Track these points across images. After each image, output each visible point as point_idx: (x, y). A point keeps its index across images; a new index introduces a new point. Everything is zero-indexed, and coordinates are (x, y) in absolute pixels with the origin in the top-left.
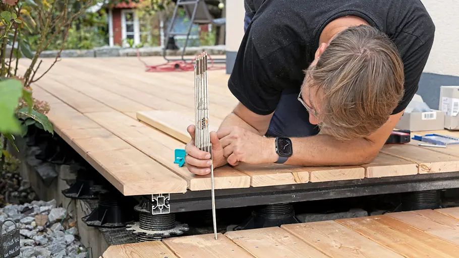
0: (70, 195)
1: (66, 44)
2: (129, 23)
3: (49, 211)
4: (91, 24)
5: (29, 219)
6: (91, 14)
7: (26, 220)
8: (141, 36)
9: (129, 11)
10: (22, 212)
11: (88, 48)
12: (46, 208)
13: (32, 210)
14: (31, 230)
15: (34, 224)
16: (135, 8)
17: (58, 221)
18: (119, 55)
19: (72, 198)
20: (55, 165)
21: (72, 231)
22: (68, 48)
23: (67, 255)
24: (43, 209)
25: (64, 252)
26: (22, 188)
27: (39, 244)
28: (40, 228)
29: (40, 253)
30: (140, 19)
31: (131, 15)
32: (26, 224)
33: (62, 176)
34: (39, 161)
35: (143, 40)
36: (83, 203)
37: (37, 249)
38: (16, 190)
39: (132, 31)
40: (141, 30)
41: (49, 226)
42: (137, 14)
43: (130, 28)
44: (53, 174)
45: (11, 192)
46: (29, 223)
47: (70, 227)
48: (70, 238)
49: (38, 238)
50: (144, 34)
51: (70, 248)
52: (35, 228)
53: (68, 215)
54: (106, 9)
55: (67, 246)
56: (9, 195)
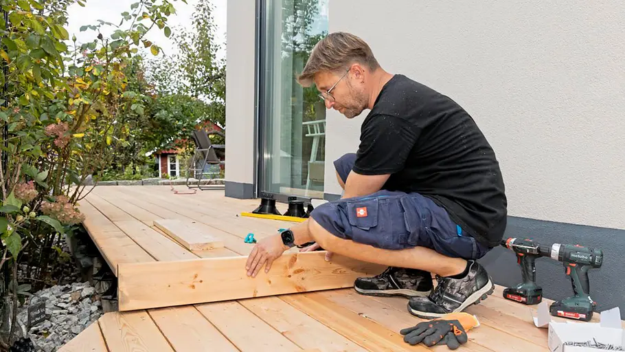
0: (96, 278)
1: (122, 177)
2: (173, 163)
3: (82, 290)
4: (144, 163)
5: (67, 295)
6: (144, 157)
7: (64, 296)
8: (180, 172)
9: (171, 156)
10: (63, 291)
11: (138, 179)
12: (80, 288)
13: (70, 289)
14: (67, 303)
15: (70, 299)
16: (176, 154)
17: (87, 296)
18: (158, 184)
19: (98, 280)
20: (92, 258)
21: (97, 303)
22: (123, 180)
23: (90, 320)
24: (78, 288)
25: (87, 318)
26: (72, 274)
27: (71, 313)
28: (75, 301)
29: (69, 319)
30: (180, 161)
31: (174, 158)
32: (64, 299)
33: (95, 265)
34: (83, 255)
35: (182, 175)
36: (104, 283)
37: (68, 316)
38: (68, 275)
39: (175, 169)
40: (180, 169)
41: (81, 300)
42: (178, 158)
43: (173, 167)
44: (90, 263)
45: (64, 277)
46: (67, 299)
47: (96, 301)
48: (94, 308)
49: (71, 309)
50: (182, 170)
51: (93, 316)
52: (70, 302)
53: (95, 292)
54: (156, 154)
55: (91, 314)
56: (63, 279)
